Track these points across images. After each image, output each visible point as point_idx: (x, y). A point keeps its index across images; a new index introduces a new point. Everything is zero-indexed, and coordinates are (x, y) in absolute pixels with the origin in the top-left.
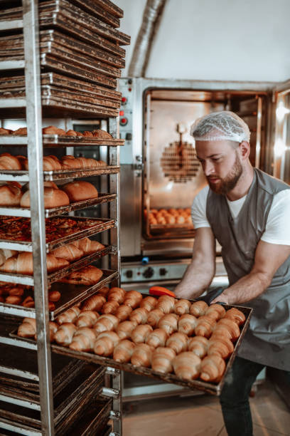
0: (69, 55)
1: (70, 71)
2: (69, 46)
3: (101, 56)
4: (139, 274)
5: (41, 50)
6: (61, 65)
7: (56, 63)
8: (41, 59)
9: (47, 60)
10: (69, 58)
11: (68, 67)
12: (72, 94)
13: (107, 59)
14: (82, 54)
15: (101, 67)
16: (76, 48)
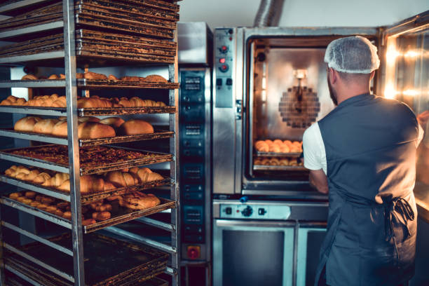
0: (104, 14)
1: (109, 27)
2: (102, 7)
3: (145, 13)
4: (238, 211)
5: (75, 11)
6: (98, 22)
7: (92, 21)
8: (75, 18)
9: (80, 19)
10: (104, 16)
11: (106, 24)
12: (109, 46)
13: (154, 14)
14: (120, 12)
15: (147, 22)
16: (111, 8)
